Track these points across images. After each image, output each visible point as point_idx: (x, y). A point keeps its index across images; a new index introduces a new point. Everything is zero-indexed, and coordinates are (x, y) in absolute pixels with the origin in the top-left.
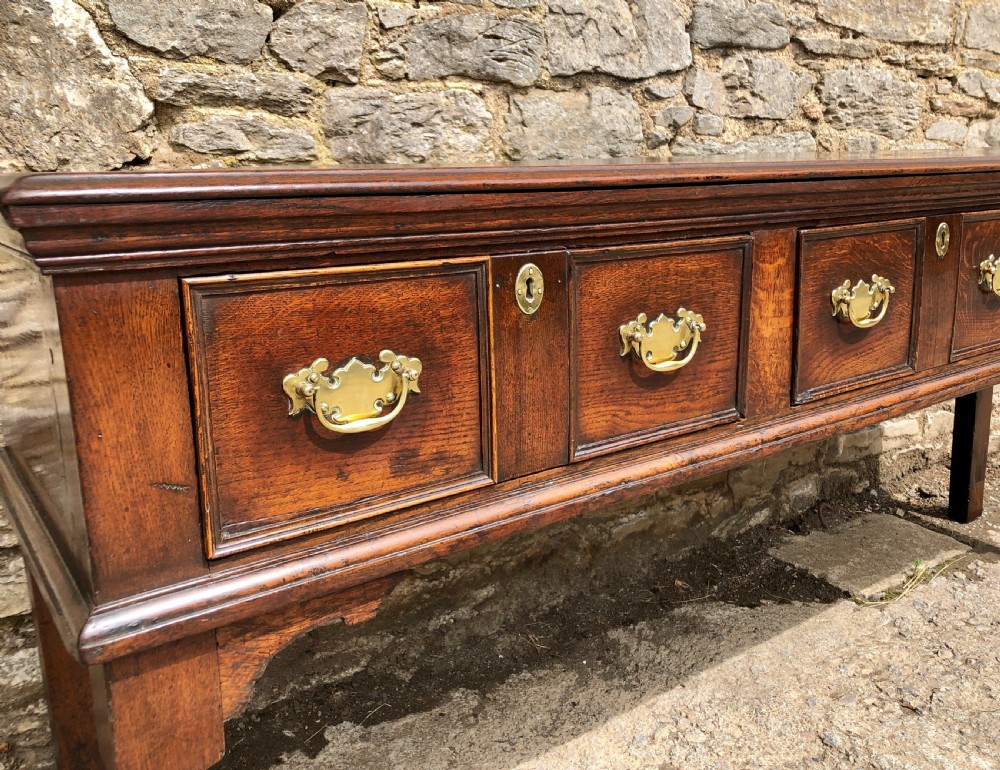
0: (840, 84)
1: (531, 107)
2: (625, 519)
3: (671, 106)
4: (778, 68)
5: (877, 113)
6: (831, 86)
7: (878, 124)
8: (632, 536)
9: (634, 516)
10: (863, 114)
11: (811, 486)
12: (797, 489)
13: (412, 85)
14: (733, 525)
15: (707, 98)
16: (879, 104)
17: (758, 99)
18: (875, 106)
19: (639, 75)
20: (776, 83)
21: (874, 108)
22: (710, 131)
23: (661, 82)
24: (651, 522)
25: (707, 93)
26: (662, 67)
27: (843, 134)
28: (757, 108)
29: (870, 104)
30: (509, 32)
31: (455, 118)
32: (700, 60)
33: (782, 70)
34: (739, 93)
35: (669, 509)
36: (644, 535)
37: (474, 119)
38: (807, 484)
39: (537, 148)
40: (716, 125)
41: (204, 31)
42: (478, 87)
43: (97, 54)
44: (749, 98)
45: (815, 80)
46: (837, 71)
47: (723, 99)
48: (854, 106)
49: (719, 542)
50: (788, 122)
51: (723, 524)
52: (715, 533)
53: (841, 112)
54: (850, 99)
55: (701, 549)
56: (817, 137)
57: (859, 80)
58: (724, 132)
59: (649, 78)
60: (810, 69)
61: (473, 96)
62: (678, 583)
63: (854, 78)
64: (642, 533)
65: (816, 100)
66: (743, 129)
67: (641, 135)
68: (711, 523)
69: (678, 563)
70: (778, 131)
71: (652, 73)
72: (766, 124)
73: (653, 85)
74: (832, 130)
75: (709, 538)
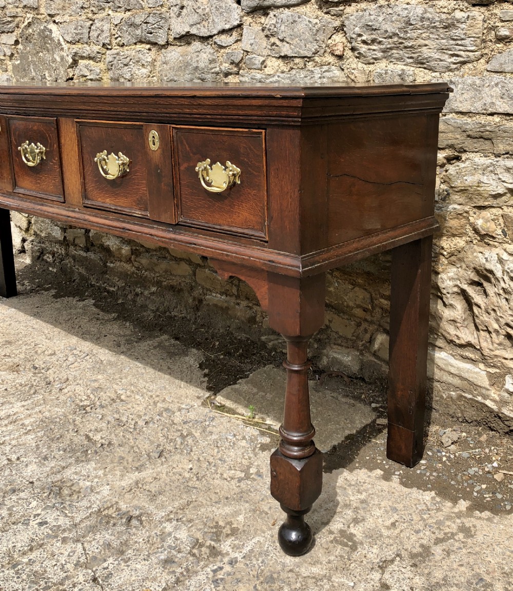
0: (360, 25)
1: (169, 55)
2: (214, 295)
3: (230, 51)
4: (297, 19)
5: (406, 47)
6: (352, 27)
7: (411, 58)
8: (216, 305)
9: (219, 296)
10: (391, 49)
11: (350, 358)
12: (339, 353)
13: (127, 48)
14: (279, 343)
15: (251, 45)
16: (405, 39)
17: (285, 43)
18: (400, 41)
19: (209, 34)
20: (296, 30)
21: (401, 43)
22: (254, 67)
23: (223, 37)
24: (226, 305)
25: (252, 41)
26: (220, 28)
27: (371, 67)
28: (286, 50)
29: (396, 39)
30: (151, 20)
31: (137, 61)
32: (248, 20)
33: (300, 20)
34: (272, 40)
35: (238, 304)
36: (225, 310)
37: (144, 63)
38: (348, 354)
39: (166, 76)
40: (257, 62)
41: (77, 34)
42: (148, 46)
43: (61, 45)
44: (278, 43)
45: (337, 23)
46: (355, 14)
47: (265, 44)
48: (380, 43)
49: (264, 345)
50: (317, 59)
51: (272, 337)
52: (263, 338)
53: (363, 48)
54: (374, 36)
55: (252, 342)
56: (346, 71)
57: (381, 19)
58: (265, 67)
59: (214, 35)
60: (332, 15)
61: (145, 51)
62: (217, 343)
63: (372, 17)
64: (222, 308)
65: (344, 40)
66: (282, 64)
67: (218, 69)
68: (262, 330)
69: (236, 338)
70: (310, 65)
71: (215, 32)
72: (297, 60)
73: (217, 39)
74: (360, 65)
75: (259, 339)
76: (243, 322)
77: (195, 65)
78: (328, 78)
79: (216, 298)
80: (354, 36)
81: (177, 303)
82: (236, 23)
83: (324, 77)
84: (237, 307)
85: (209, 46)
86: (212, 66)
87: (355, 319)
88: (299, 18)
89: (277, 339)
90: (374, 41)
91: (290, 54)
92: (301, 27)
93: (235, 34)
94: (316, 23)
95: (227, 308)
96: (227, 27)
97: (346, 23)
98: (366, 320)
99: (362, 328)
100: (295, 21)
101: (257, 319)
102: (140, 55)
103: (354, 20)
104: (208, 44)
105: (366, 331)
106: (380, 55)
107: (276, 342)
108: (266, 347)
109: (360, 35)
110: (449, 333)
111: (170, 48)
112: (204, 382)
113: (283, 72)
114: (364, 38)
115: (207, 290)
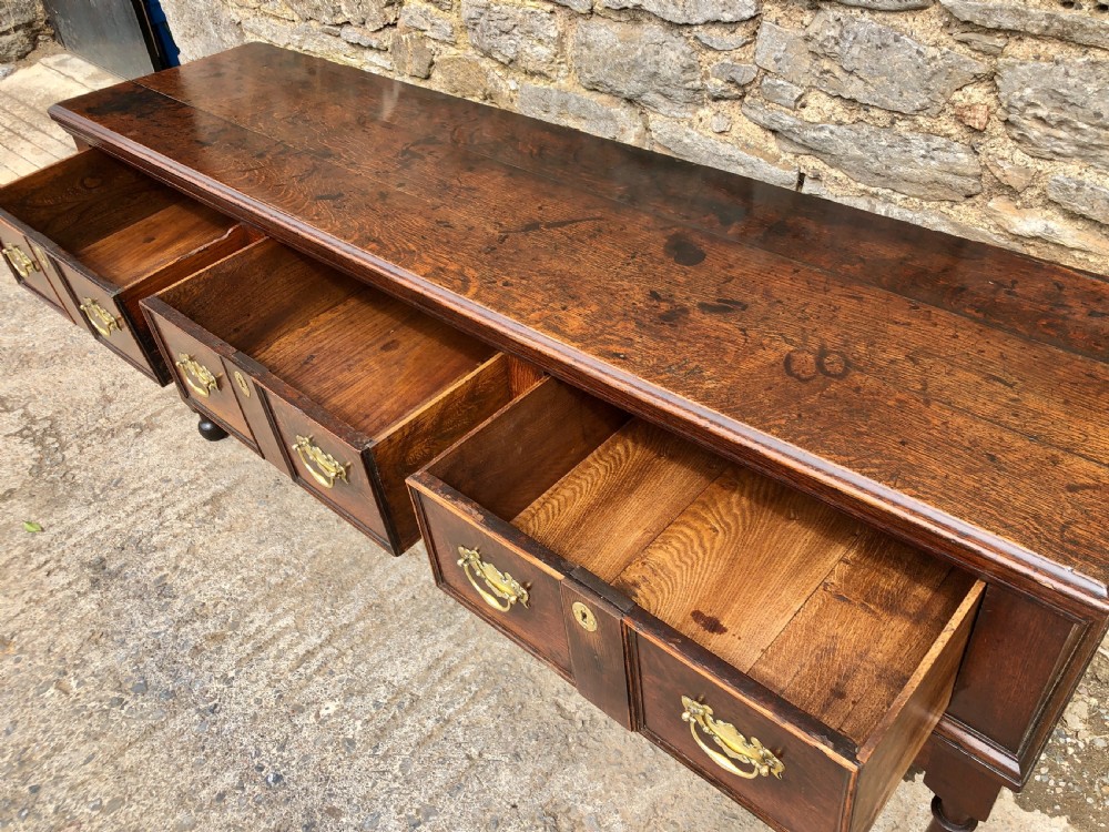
1: (594, 31)
3: (727, 60)
4: (891, 41)
6: (1017, 84)
15: (777, 60)
17: (855, 78)
19: (684, 20)
20: (883, 62)
22: (778, 100)
23: (716, 31)
25: (779, 56)
26: (710, 15)
28: (854, 89)
31: (528, 32)
32: (773, 10)
33: (898, 44)
34: (826, 65)
37: (541, 36)
40: (787, 96)
42: (549, 7)
44: (838, 73)
45: (982, 67)
46: (1032, 64)
47: (806, 65)
48: (1077, 129)
50: (921, 120)
53: (1036, 131)
54: (1065, 116)
56: (983, 157)
57: (1090, 88)
58: (803, 106)
59: (697, 25)
60: (973, 50)
61: (544, 15)
63: (1071, 82)
65: (991, 100)
66: (839, 109)
67: (698, 84)
70: (902, 126)
71: (700, 20)
72: (875, 113)
73: (702, 33)
74: (1019, 155)
77: (652, 69)
78: (941, 162)
80: (1020, 104)
82: (747, 14)
83: (933, 158)
85: (682, 40)
86: (688, 76)
88: (897, 40)
90: (1061, 123)
91: (862, 97)
92: (897, 57)
93: (741, 32)
94: (934, 58)
96: (728, 17)
97: (1006, 73)
100: (885, 45)
102: (535, 22)
103: (1025, 74)
104: (681, 35)
106: (1069, 150)
109: (1033, 105)
111: (595, 21)
113: (839, 123)
114: (1042, 113)
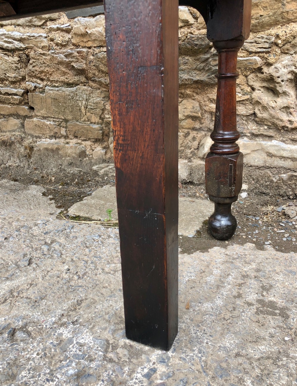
2: (44, 140)
8: (47, 149)
9: (49, 140)
14: (110, 169)
24: (56, 146)
35: (68, 143)
36: (55, 151)
49: (96, 173)
51: (102, 165)
52: (95, 168)
55: (84, 173)
62: (53, 178)
64: (52, 150)
68: (93, 161)
69: (69, 173)
75: (91, 170)
76: (74, 158)
79: (46, 142)
81: (10, 156)
84: (67, 145)
87: (183, 130)
89: (108, 166)
95: (58, 149)
98: (194, 129)
99: (190, 137)
101: (87, 153)
105: (194, 139)
107: (107, 169)
108: (98, 175)
110: (282, 121)
112: (52, 203)
115: (37, 137)
